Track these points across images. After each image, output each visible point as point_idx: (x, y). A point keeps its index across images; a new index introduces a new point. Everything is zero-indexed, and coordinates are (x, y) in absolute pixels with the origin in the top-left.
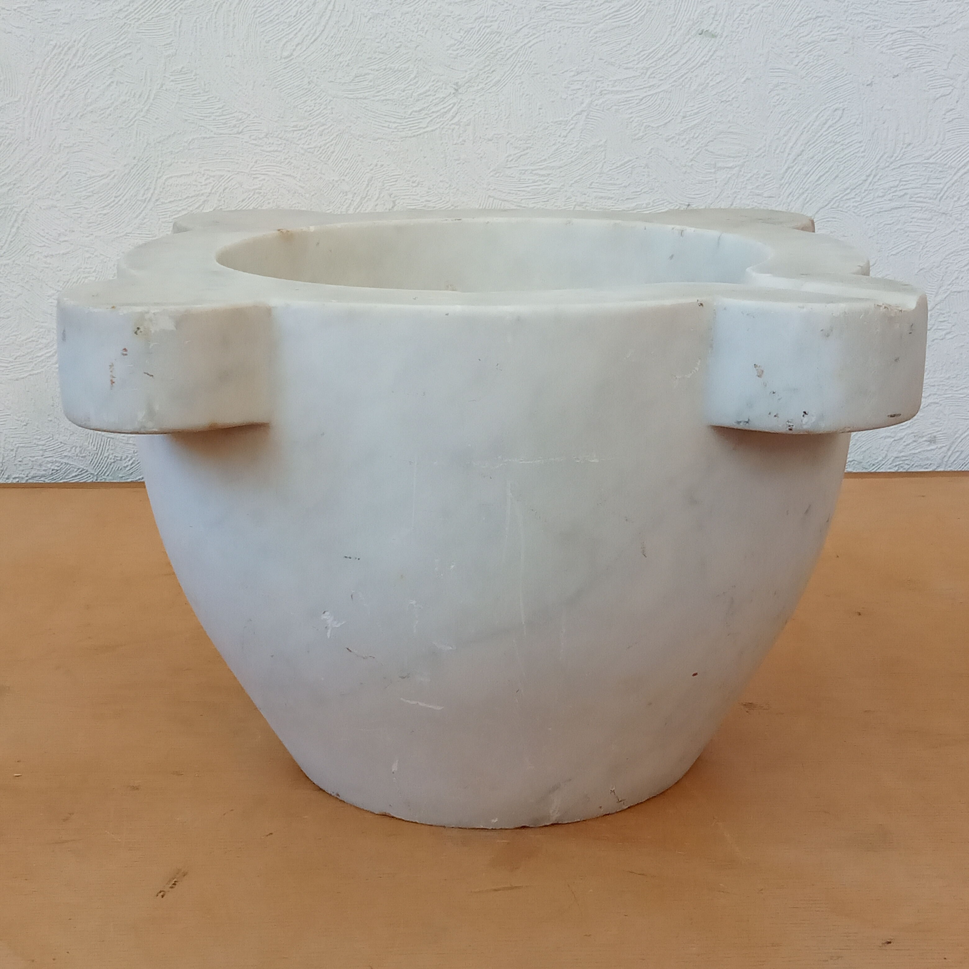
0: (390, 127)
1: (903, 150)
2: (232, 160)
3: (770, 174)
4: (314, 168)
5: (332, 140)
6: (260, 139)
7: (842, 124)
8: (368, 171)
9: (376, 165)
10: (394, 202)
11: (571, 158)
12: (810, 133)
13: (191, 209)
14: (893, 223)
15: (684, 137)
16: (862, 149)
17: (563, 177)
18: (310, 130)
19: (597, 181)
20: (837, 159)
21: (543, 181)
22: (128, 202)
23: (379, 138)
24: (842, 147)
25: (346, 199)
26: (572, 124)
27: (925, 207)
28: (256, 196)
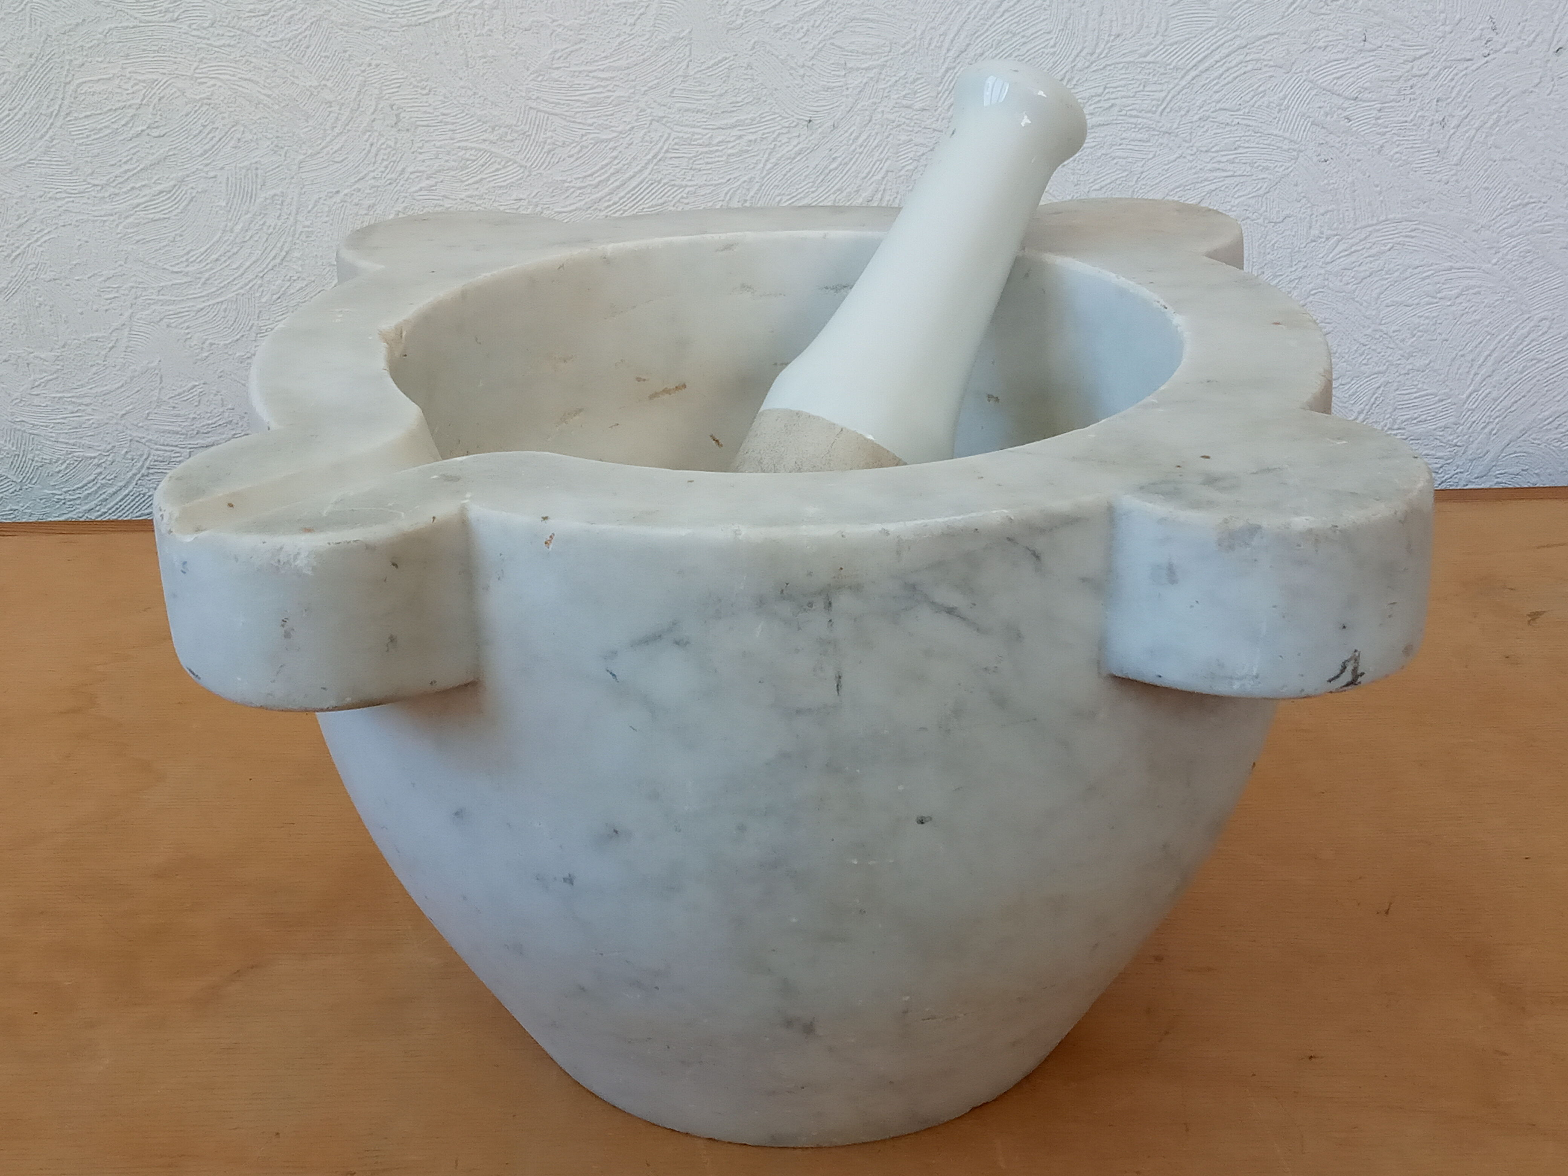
0: (386, 11)
1: (1109, 45)
2: (167, 59)
3: (922, 78)
4: (283, 69)
5: (306, 30)
6: (205, 29)
7: (1022, 7)
8: (359, 72)
9: (370, 65)
10: (397, 116)
11: (642, 55)
12: (977, 19)
13: (116, 127)
14: (1095, 146)
15: (800, 25)
16: (1052, 43)
17: (633, 81)
18: (273, 17)
19: (680, 87)
20: (1016, 57)
21: (604, 87)
22: (27, 116)
23: (371, 27)
24: (1024, 40)
25: (330, 112)
26: (642, 6)
27: (1140, 124)
28: (205, 108)
